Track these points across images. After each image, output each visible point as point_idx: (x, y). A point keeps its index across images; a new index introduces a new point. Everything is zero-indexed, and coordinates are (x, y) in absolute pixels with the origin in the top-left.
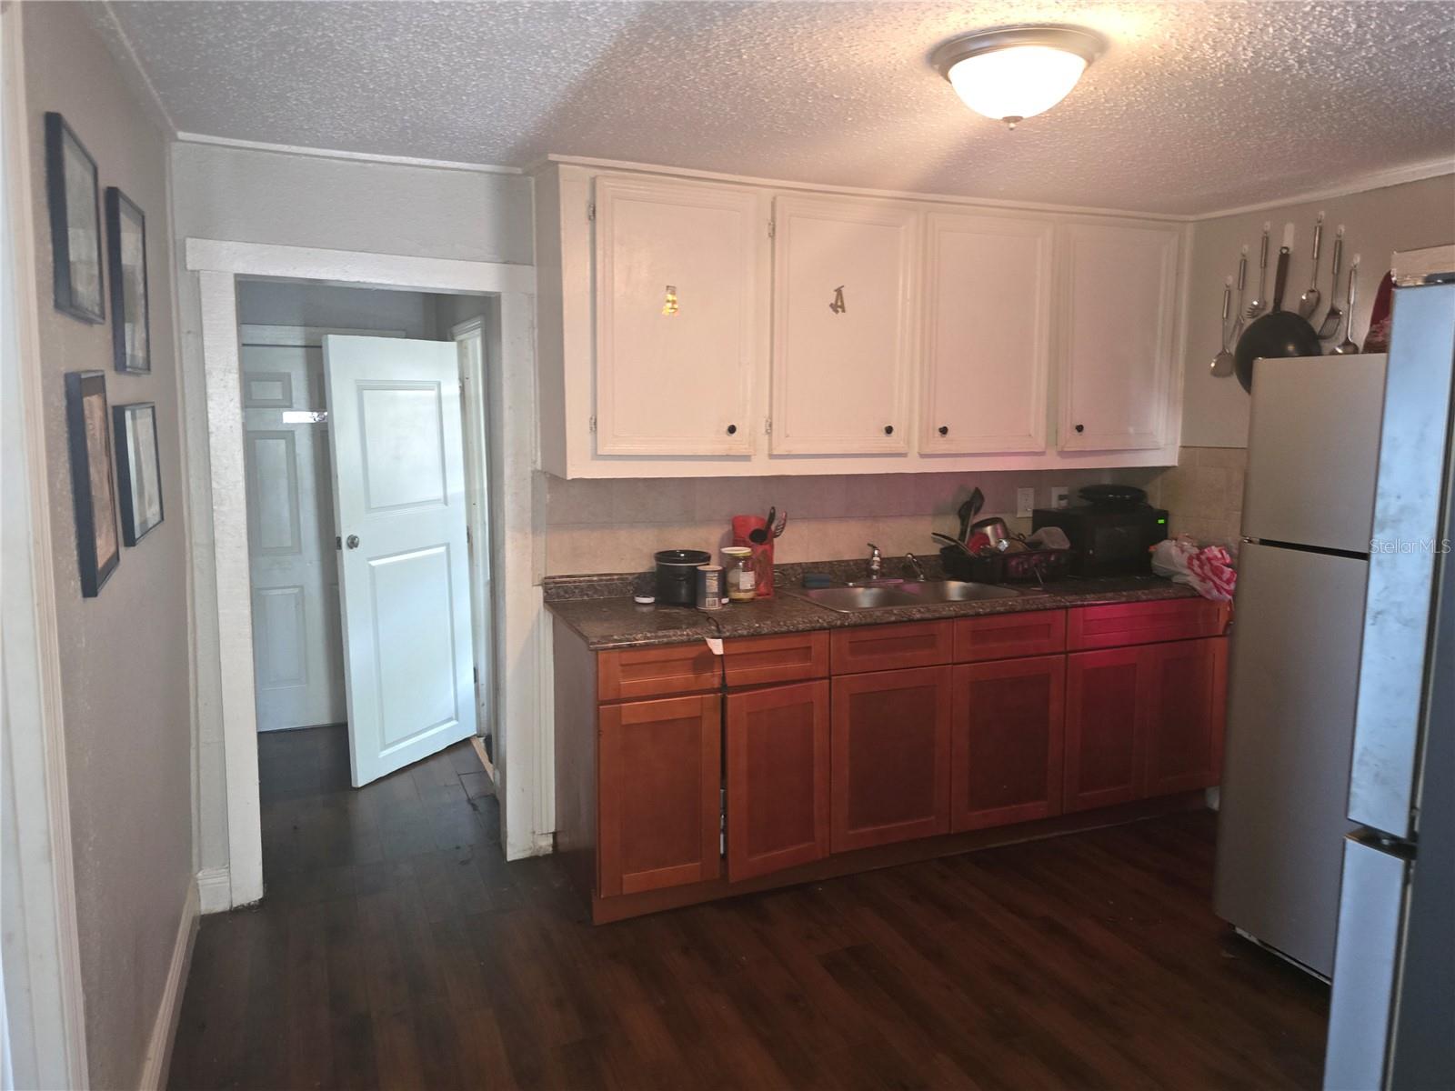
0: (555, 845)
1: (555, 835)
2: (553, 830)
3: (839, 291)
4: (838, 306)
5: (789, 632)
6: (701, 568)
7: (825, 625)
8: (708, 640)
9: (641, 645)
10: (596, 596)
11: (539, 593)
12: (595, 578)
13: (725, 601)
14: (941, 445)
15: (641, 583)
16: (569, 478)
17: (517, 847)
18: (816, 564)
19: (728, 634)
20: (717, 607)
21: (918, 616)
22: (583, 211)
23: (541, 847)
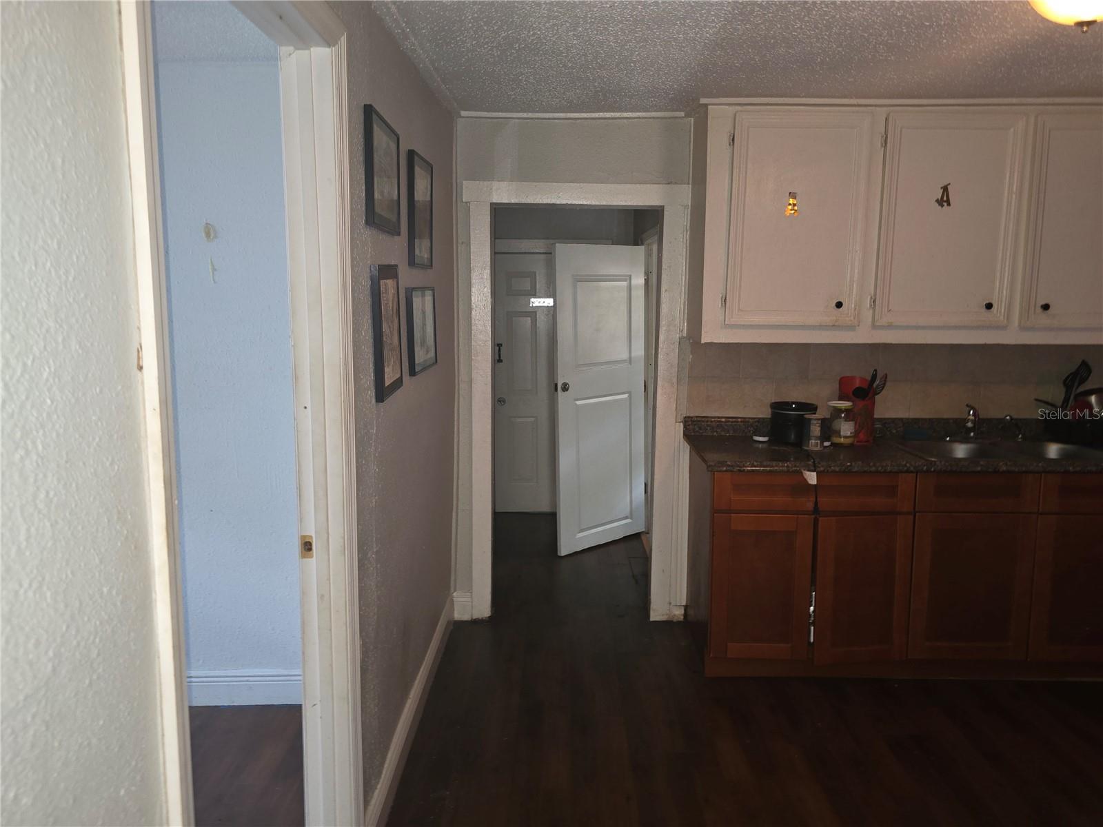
0: (685, 615)
1: (686, 607)
2: (684, 603)
3: (945, 189)
4: (944, 200)
5: (877, 472)
6: (807, 416)
7: (912, 469)
8: (804, 472)
9: (748, 471)
10: (723, 433)
11: (680, 428)
12: (723, 420)
13: (827, 444)
14: (1044, 319)
15: (757, 425)
16: (703, 342)
17: (658, 612)
18: (916, 421)
19: (822, 469)
20: (818, 448)
21: (1004, 468)
22: (725, 140)
23: (675, 615)
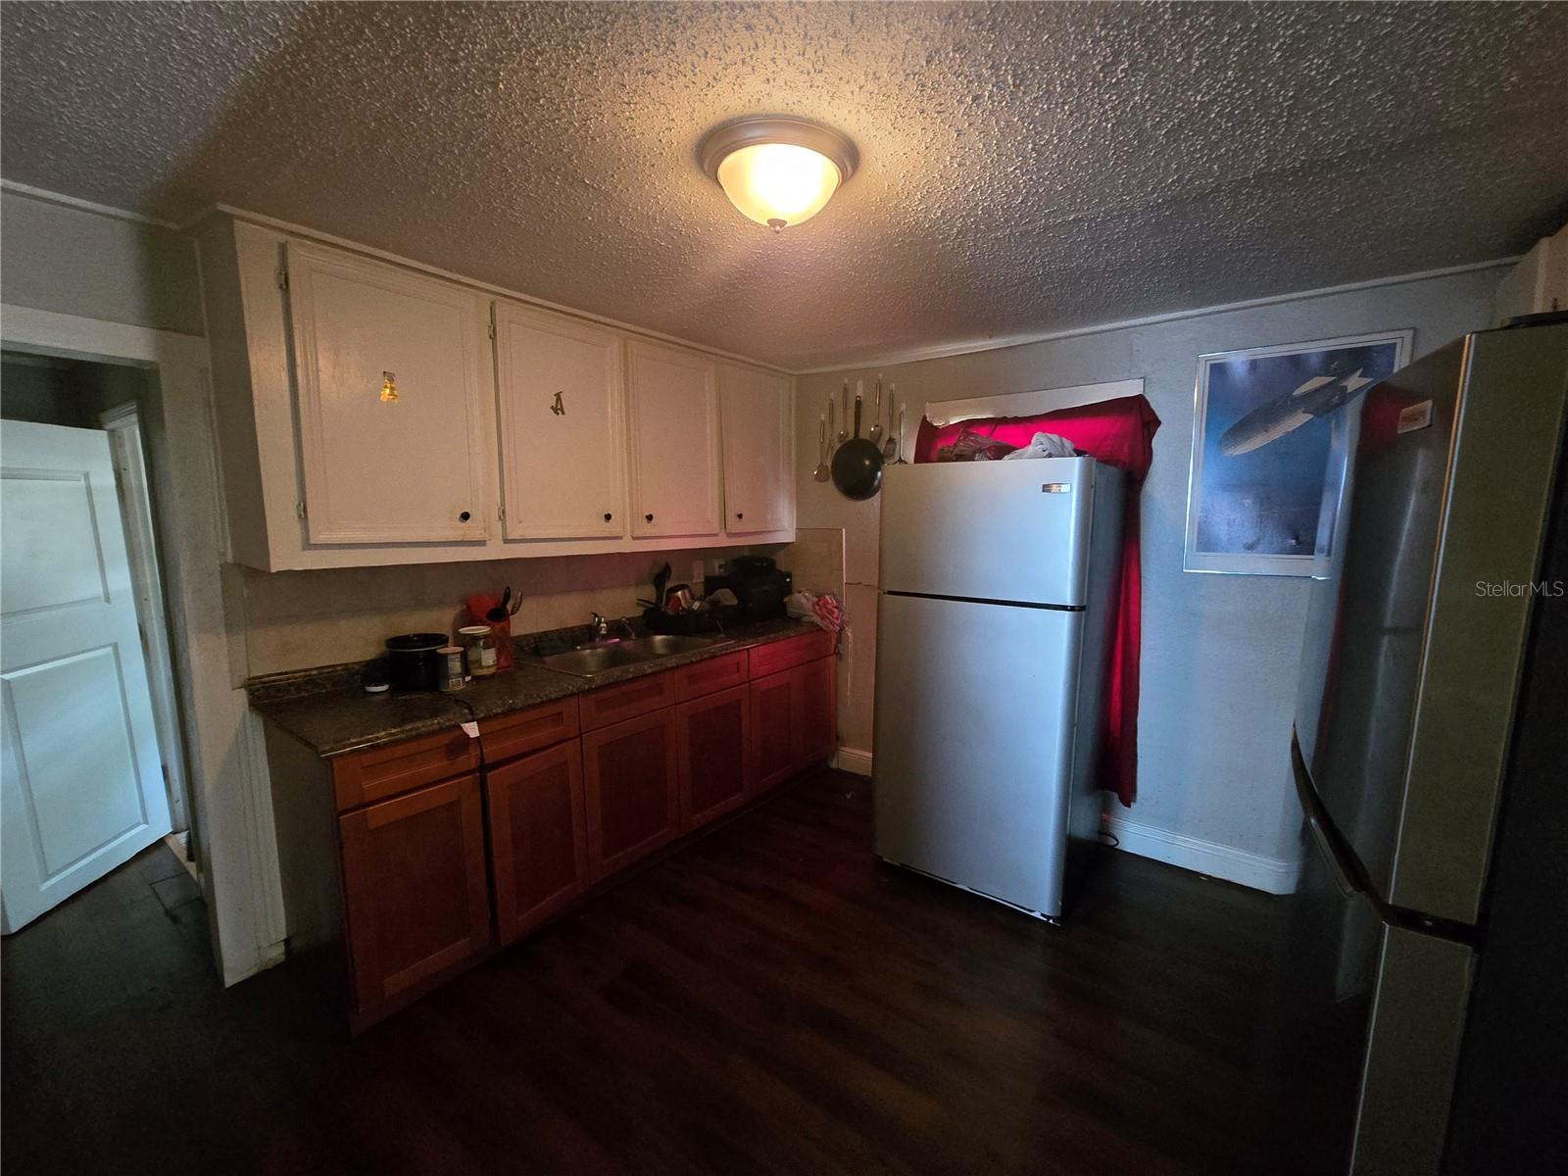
0: (288, 952)
1: (287, 941)
2: (284, 936)
3: (558, 396)
4: (558, 409)
5: (542, 702)
6: (440, 651)
7: (575, 690)
8: (462, 725)
9: (385, 744)
10: (316, 691)
11: (242, 697)
12: (314, 672)
13: (468, 679)
14: (648, 529)
15: (372, 671)
16: (273, 570)
17: (238, 960)
18: (545, 634)
19: (482, 715)
20: (461, 687)
21: (650, 671)
22: (271, 280)
23: (271, 959)
